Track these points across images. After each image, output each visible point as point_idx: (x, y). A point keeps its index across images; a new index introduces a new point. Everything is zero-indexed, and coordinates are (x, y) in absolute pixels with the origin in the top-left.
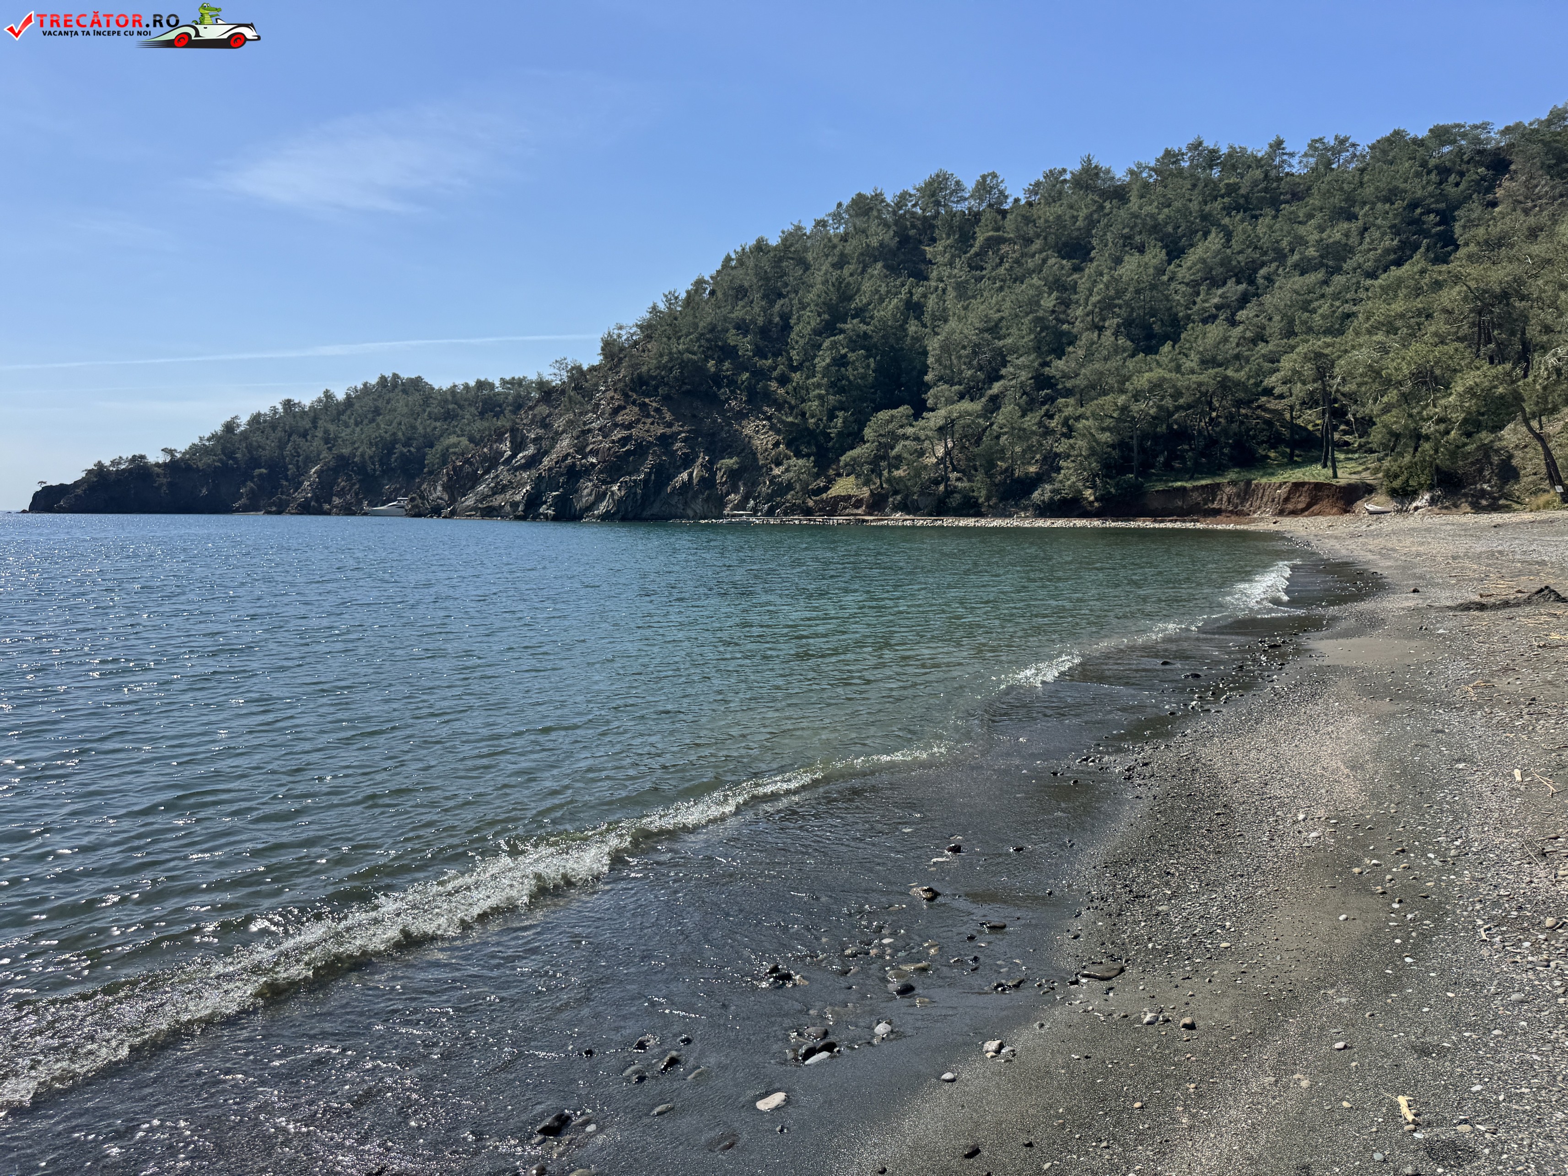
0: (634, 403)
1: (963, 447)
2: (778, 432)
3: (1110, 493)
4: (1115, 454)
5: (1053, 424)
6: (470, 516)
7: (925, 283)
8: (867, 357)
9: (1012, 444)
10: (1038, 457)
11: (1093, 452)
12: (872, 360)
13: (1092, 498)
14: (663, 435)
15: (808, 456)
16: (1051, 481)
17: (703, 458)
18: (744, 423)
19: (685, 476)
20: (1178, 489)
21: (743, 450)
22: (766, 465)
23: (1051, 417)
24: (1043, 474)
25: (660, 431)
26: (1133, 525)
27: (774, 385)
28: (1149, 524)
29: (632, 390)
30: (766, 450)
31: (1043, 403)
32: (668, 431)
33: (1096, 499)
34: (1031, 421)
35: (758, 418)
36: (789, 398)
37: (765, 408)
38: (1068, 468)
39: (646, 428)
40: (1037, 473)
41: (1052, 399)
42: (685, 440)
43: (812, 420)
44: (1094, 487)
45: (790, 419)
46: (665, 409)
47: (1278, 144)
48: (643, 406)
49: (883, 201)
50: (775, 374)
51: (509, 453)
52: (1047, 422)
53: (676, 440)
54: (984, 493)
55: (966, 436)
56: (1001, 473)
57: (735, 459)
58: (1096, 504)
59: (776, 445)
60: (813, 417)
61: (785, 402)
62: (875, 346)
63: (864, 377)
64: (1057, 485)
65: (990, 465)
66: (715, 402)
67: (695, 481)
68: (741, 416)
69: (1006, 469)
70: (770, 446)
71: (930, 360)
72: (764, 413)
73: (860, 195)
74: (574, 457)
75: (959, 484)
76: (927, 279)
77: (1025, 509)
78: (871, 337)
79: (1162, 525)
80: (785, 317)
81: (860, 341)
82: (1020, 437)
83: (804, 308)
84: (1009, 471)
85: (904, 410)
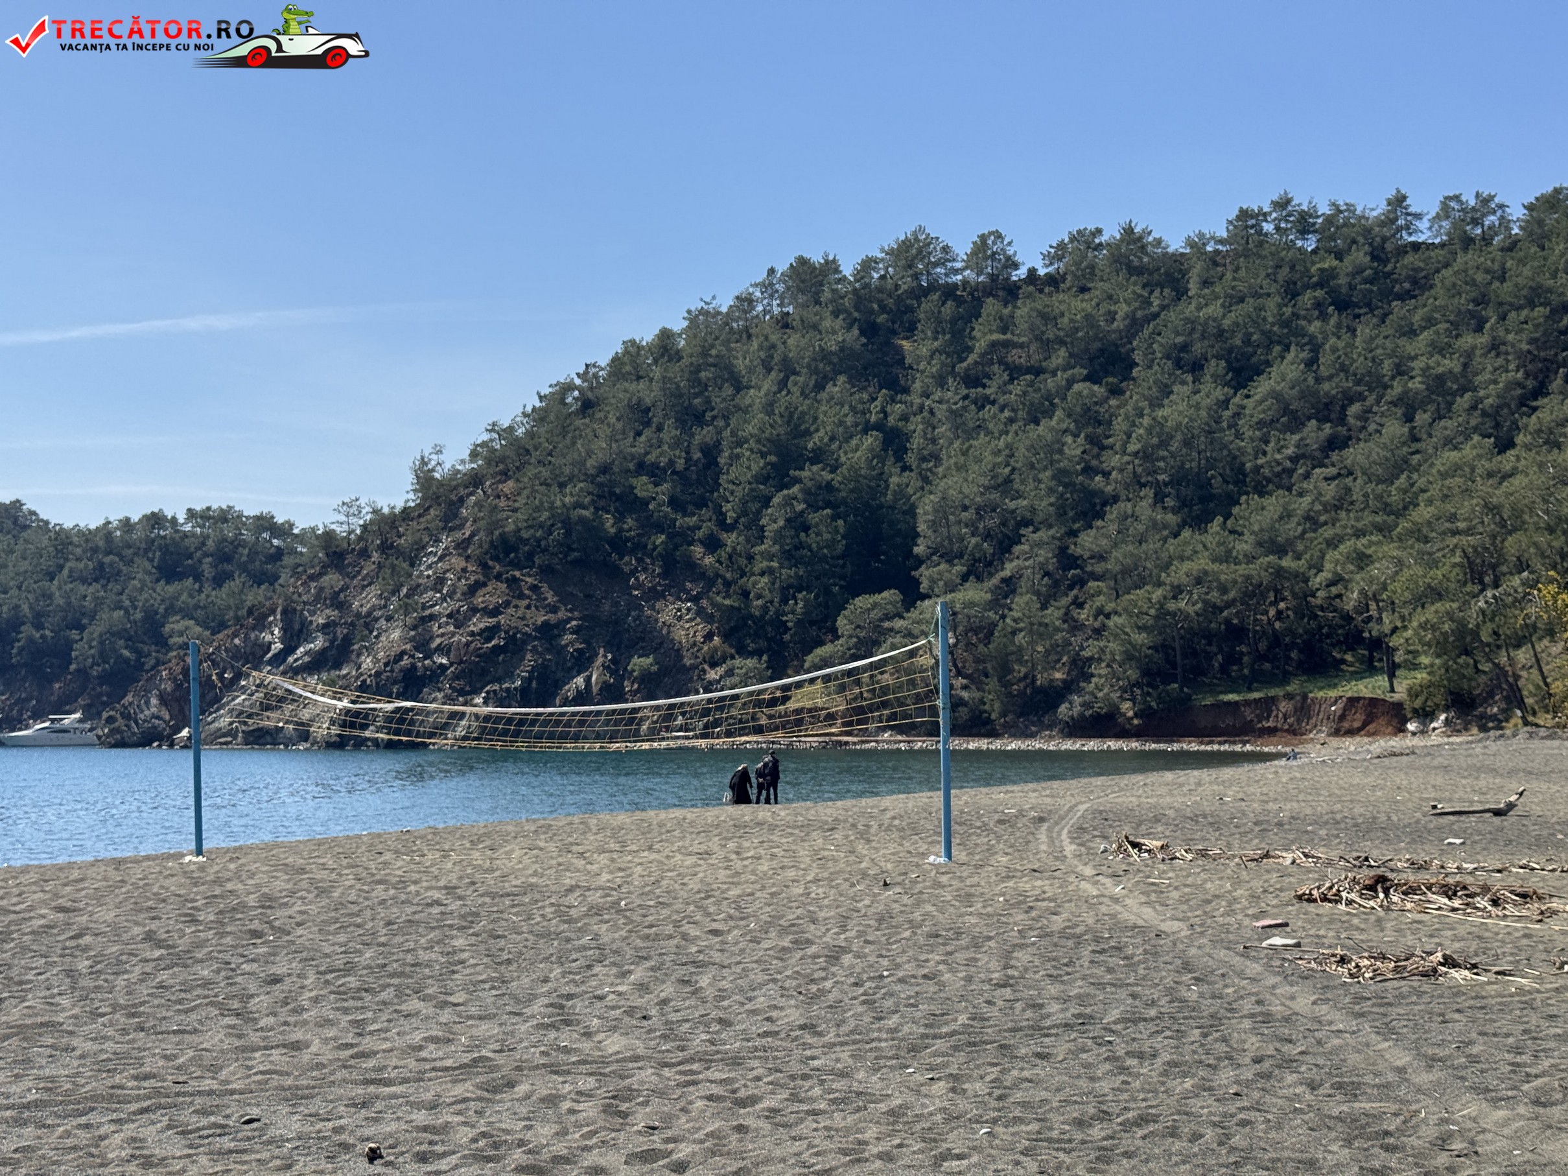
0: (498, 577)
1: (969, 644)
2: (709, 619)
3: (1150, 707)
4: (1158, 657)
5: (1083, 615)
6: (226, 743)
7: (904, 397)
8: (834, 518)
9: (1032, 643)
10: (1065, 659)
11: (1129, 657)
12: (840, 522)
13: (1131, 714)
14: (546, 624)
15: (758, 653)
16: (1080, 691)
17: (603, 657)
18: (658, 605)
19: (580, 681)
20: (1229, 703)
21: (661, 643)
22: (694, 667)
23: (1081, 606)
24: (1072, 681)
25: (541, 619)
26: (1176, 747)
27: (698, 550)
28: (1195, 747)
29: (496, 558)
30: (695, 644)
31: (1071, 587)
32: (553, 618)
33: (1136, 715)
34: (1053, 614)
35: (679, 599)
36: (722, 570)
37: (688, 585)
38: (1100, 676)
39: (520, 614)
40: (1064, 681)
41: (1081, 582)
42: (576, 631)
43: (760, 602)
44: (1133, 700)
45: (727, 602)
46: (545, 587)
47: (1399, 200)
48: (513, 582)
49: (837, 270)
50: (700, 534)
51: (279, 646)
52: (1075, 613)
53: (564, 630)
54: (997, 705)
55: (971, 630)
56: (1020, 680)
57: (650, 660)
58: (1136, 722)
59: (709, 637)
60: (759, 597)
61: (717, 575)
62: (844, 502)
63: (831, 545)
64: (1087, 697)
65: (1004, 669)
66: (615, 575)
67: (595, 690)
68: (654, 595)
69: (1026, 677)
70: (700, 638)
71: (922, 527)
72: (688, 592)
73: (802, 261)
74: (413, 657)
75: (965, 695)
76: (906, 390)
77: (1050, 727)
78: (839, 490)
79: (1209, 748)
80: (711, 452)
81: (823, 496)
82: (1040, 635)
83: (740, 444)
84: (1030, 678)
85: (889, 596)
